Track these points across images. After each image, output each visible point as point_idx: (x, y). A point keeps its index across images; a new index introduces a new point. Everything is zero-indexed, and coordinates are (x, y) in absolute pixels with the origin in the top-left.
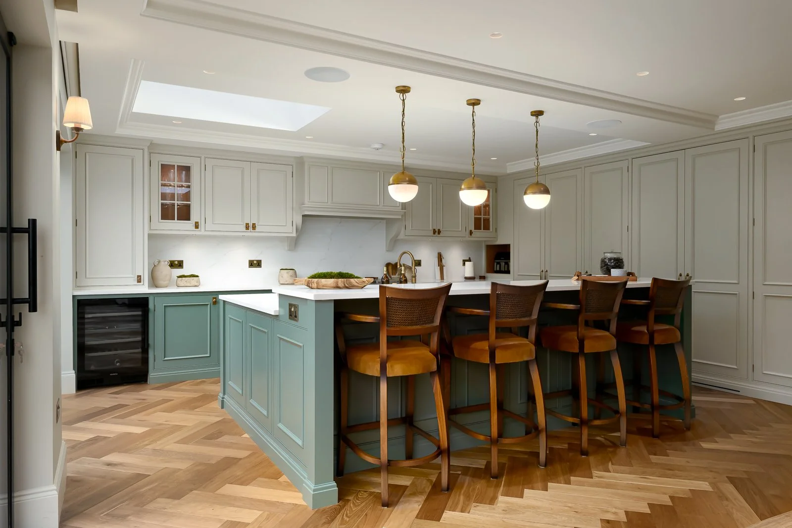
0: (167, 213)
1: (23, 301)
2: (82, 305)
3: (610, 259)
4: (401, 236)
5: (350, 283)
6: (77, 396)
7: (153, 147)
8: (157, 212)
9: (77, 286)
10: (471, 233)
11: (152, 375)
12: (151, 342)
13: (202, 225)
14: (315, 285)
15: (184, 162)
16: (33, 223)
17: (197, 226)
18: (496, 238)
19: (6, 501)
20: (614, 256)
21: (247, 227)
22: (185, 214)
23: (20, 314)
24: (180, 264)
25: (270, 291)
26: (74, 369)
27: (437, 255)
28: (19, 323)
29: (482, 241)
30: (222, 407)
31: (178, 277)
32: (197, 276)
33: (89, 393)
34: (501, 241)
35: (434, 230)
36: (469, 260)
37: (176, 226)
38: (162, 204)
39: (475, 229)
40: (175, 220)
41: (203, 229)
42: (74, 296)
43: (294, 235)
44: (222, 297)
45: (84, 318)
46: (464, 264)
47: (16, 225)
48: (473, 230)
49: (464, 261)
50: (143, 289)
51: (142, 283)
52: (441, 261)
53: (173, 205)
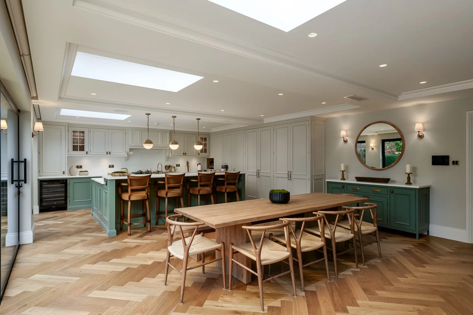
0: (75, 148)
1: (22, 181)
2: (41, 182)
3: (224, 166)
4: (170, 156)
5: (124, 174)
6: (39, 214)
7: (69, 125)
8: (71, 148)
9: (39, 175)
10: (199, 154)
11: (69, 207)
12: (68, 195)
13: (89, 152)
14: (113, 175)
15: (82, 130)
16: (25, 160)
17: (87, 153)
18: (209, 156)
19: (18, 234)
20: (225, 164)
21: (107, 153)
22: (82, 148)
23: (22, 184)
24: (81, 167)
25: (101, 177)
26: (38, 205)
27: (186, 162)
28: (21, 186)
29: (205, 157)
30: (92, 216)
31: (80, 172)
32: (88, 171)
33: (44, 213)
34: (211, 157)
35: (184, 153)
36: (200, 164)
37: (78, 153)
38: (73, 145)
39: (201, 152)
40: (78, 151)
41: (89, 154)
42: (38, 179)
43: (126, 156)
44: (92, 179)
45: (42, 187)
46: (198, 166)
47: (20, 160)
48: (200, 153)
49: (198, 164)
50: (66, 176)
51: (65, 174)
52: (188, 164)
53: (78, 145)
